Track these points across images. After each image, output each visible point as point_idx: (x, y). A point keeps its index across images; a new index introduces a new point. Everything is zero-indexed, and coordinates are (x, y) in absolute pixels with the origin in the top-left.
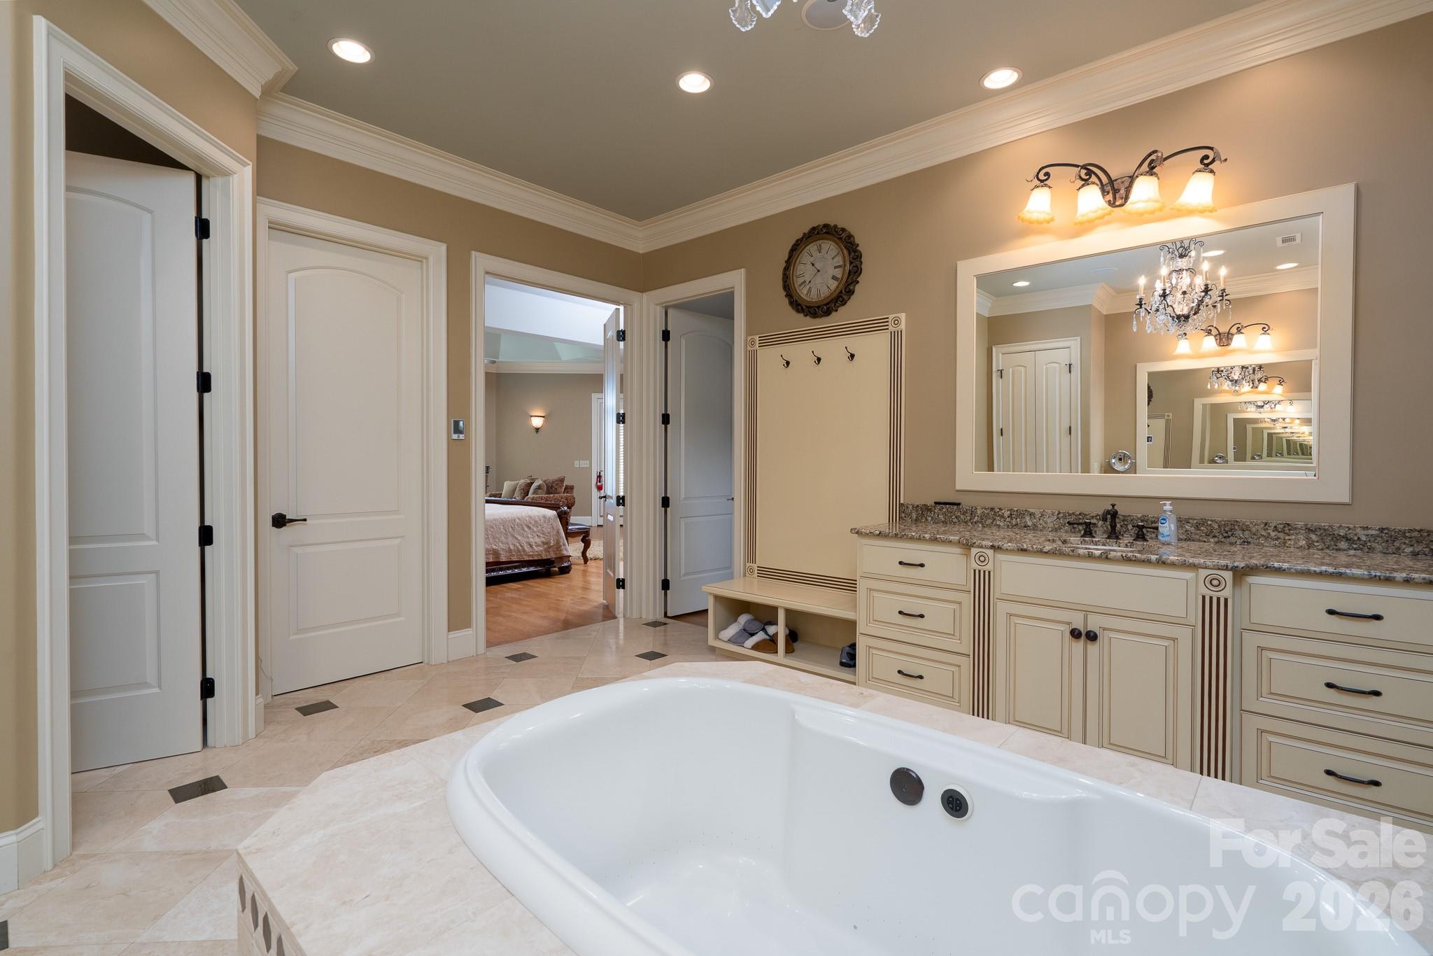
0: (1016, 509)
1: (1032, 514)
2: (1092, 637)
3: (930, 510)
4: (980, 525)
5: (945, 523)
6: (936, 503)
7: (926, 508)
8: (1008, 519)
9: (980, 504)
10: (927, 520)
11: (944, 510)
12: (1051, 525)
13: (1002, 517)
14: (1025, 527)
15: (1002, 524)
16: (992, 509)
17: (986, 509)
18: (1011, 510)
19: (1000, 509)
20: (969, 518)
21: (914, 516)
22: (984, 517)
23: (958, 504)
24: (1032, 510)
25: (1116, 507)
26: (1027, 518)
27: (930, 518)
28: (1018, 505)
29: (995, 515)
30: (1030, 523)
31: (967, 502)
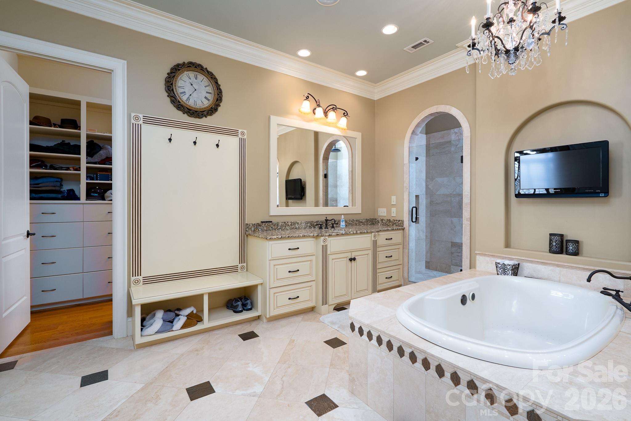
0: (293, 222)
1: (298, 223)
2: (354, 259)
3: (260, 226)
4: (281, 230)
5: (266, 230)
6: (262, 222)
7: (258, 225)
8: (290, 226)
9: (280, 220)
10: (259, 230)
11: (266, 225)
12: (304, 227)
13: (288, 225)
14: (296, 228)
15: (288, 228)
16: (285, 222)
17: (283, 223)
18: (291, 222)
19: (287, 222)
20: (276, 227)
21: (253, 229)
22: (282, 226)
23: (271, 222)
24: (298, 222)
25: (327, 218)
26: (297, 225)
27: (260, 229)
28: (293, 220)
29: (286, 225)
30: (297, 227)
31: (274, 220)
